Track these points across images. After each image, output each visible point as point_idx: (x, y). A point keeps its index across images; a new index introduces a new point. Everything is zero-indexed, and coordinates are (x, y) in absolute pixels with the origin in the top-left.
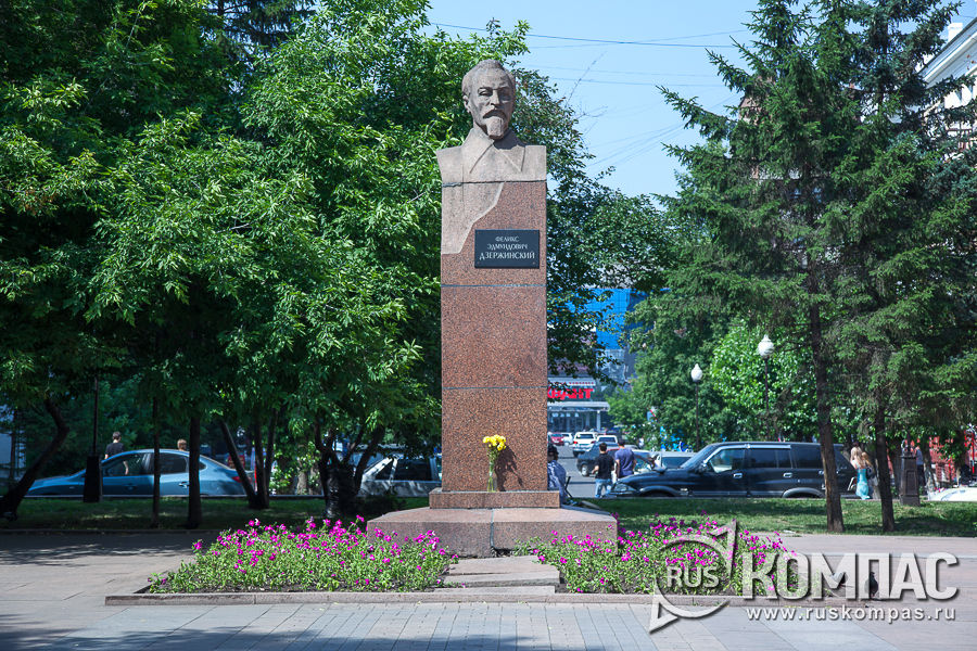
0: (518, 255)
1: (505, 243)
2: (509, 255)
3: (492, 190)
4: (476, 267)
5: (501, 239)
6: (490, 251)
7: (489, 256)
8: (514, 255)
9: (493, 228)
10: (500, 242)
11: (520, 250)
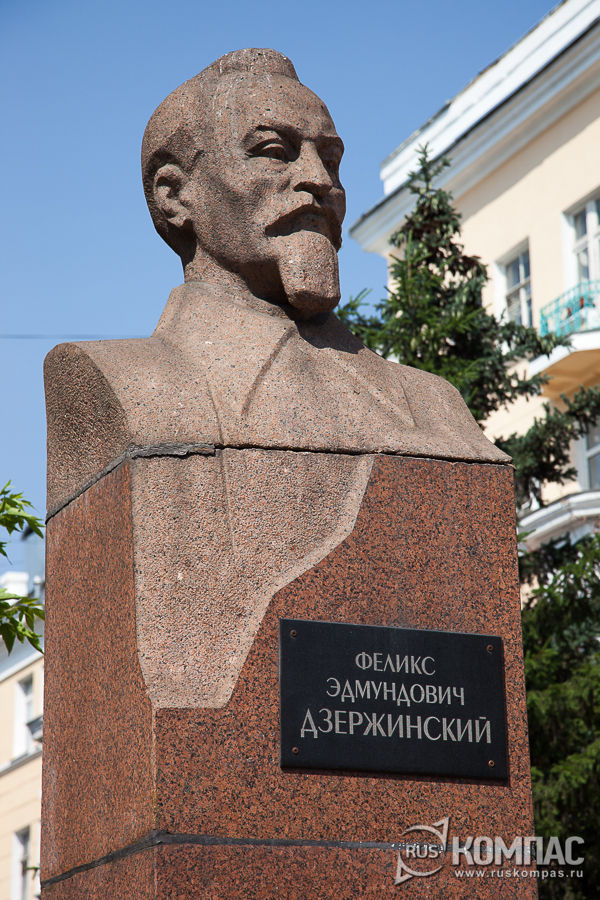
0: (435, 728)
1: (388, 677)
2: (403, 726)
3: (332, 479)
4: (288, 766)
5: (374, 661)
6: (335, 704)
7: (334, 725)
8: (423, 728)
9: (344, 616)
10: (370, 675)
11: (441, 710)
